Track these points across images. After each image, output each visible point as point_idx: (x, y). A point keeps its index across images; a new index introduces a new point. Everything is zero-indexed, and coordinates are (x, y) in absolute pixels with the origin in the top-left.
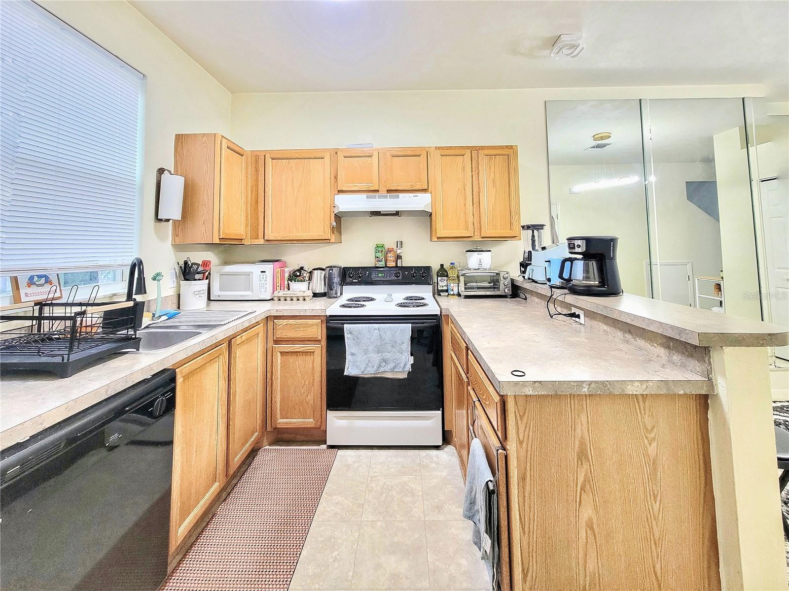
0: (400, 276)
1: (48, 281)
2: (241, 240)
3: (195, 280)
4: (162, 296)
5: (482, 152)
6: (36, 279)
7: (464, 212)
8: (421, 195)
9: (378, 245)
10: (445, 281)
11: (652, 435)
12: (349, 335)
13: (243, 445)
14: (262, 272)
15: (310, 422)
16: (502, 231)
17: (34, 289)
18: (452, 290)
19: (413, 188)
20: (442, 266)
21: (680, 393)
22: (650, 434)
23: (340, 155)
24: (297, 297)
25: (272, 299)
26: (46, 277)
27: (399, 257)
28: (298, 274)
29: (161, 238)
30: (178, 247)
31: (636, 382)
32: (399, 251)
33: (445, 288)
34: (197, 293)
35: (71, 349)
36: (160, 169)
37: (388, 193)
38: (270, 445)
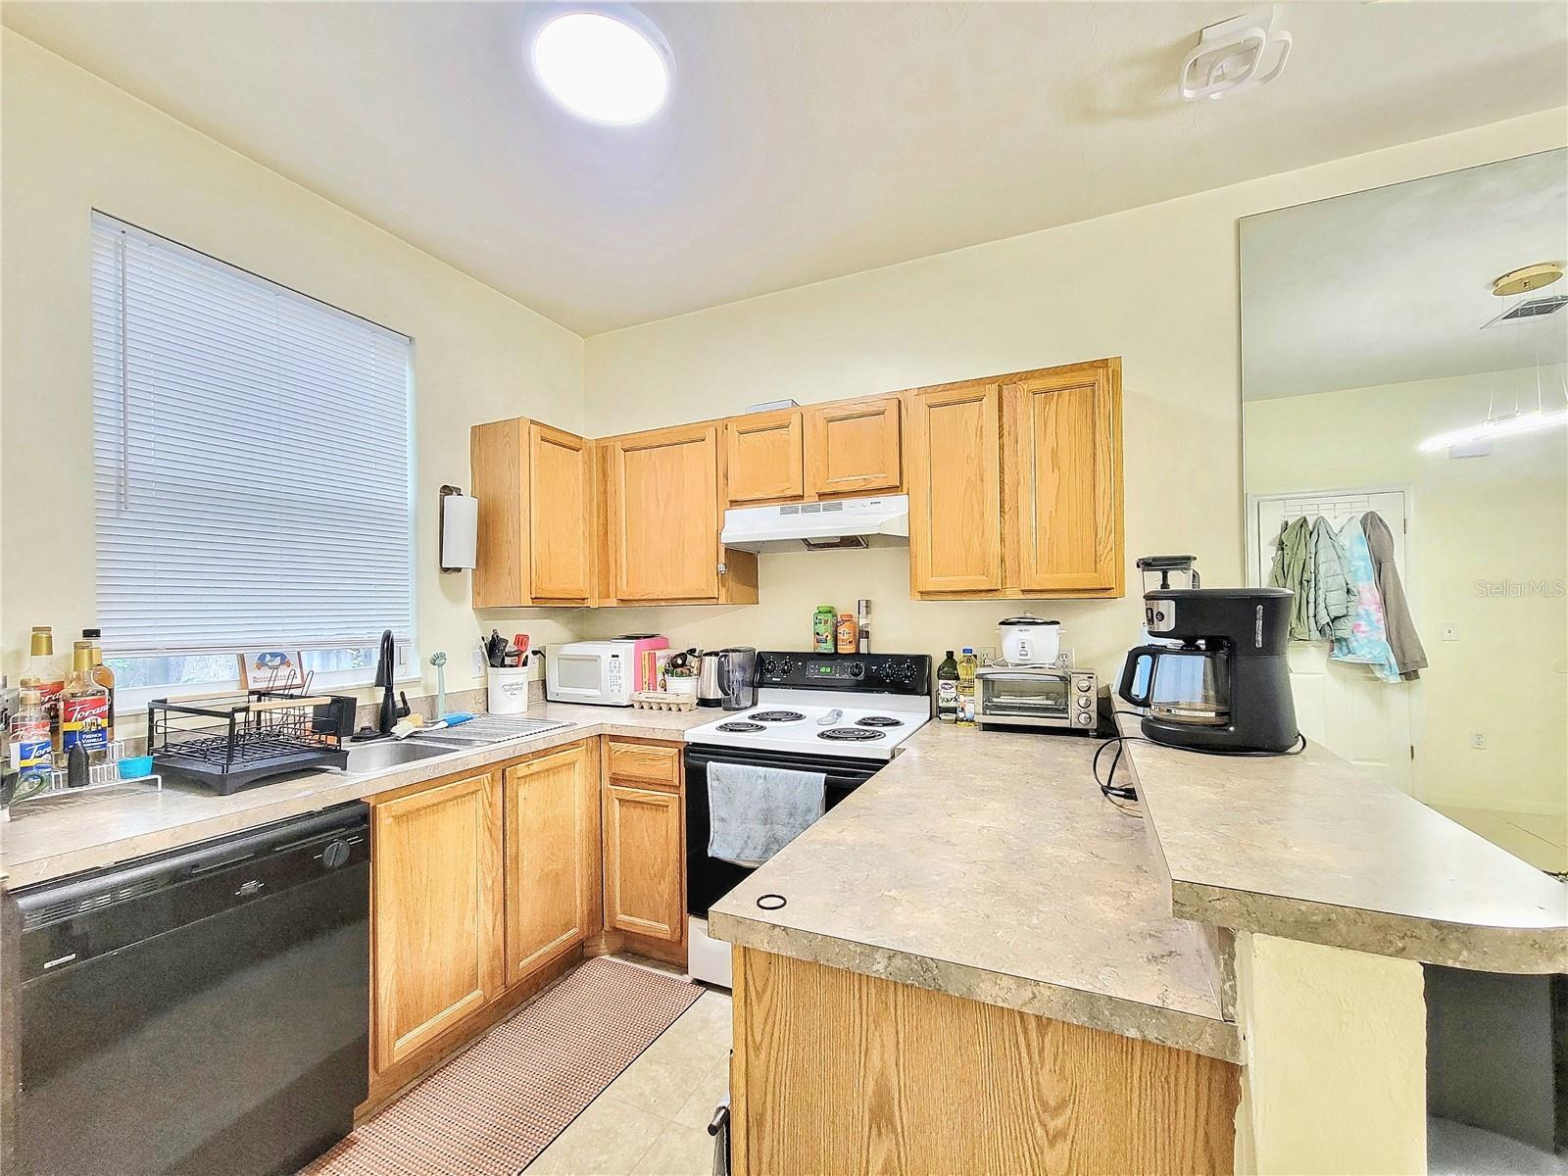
0: (860, 673)
1: (284, 661)
2: (584, 599)
3: (505, 666)
4: (446, 692)
5: (1026, 387)
6: (268, 657)
7: (980, 533)
8: (887, 500)
9: (821, 609)
10: (953, 690)
11: (1058, 1123)
12: (715, 784)
13: (541, 943)
14: (613, 656)
15: (663, 929)
16: (1074, 575)
17: (265, 673)
18: (963, 709)
19: (870, 487)
20: (950, 654)
21: (1127, 1034)
22: (1053, 1119)
23: (733, 428)
24: (669, 704)
25: (632, 706)
26: (282, 655)
27: (865, 634)
28: (680, 662)
29: (455, 598)
30: (485, 612)
31: (1005, 978)
32: (862, 622)
33: (952, 704)
34: (508, 688)
35: (230, 758)
36: (445, 487)
37: (820, 500)
38: (612, 955)
